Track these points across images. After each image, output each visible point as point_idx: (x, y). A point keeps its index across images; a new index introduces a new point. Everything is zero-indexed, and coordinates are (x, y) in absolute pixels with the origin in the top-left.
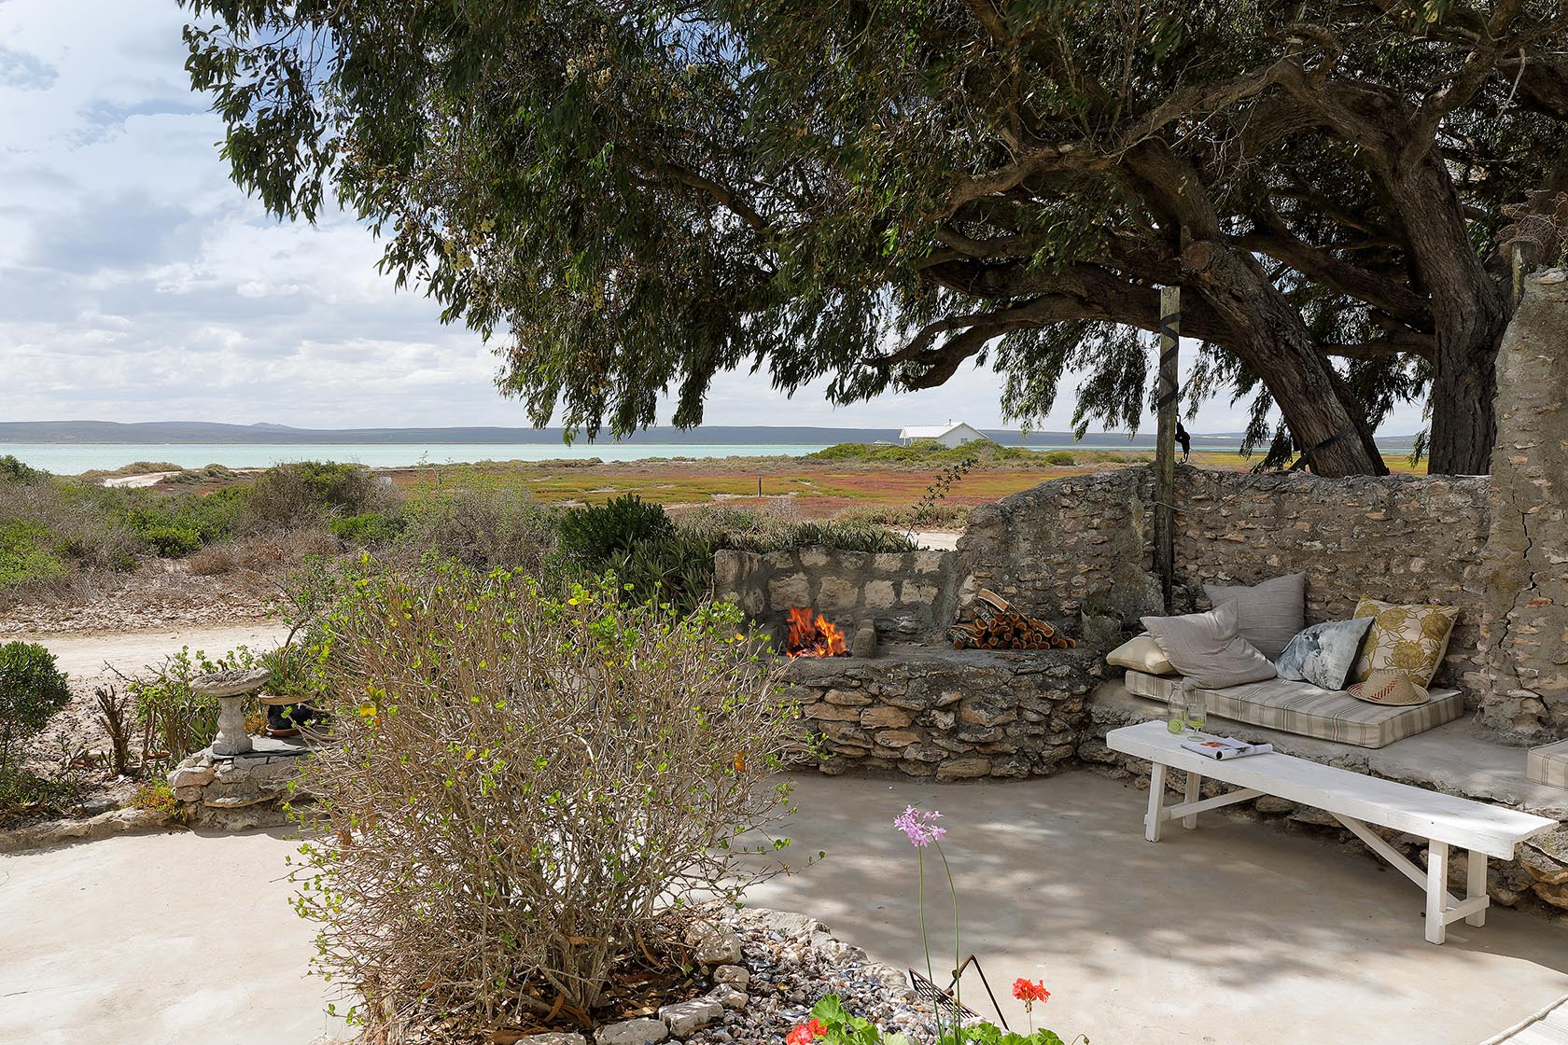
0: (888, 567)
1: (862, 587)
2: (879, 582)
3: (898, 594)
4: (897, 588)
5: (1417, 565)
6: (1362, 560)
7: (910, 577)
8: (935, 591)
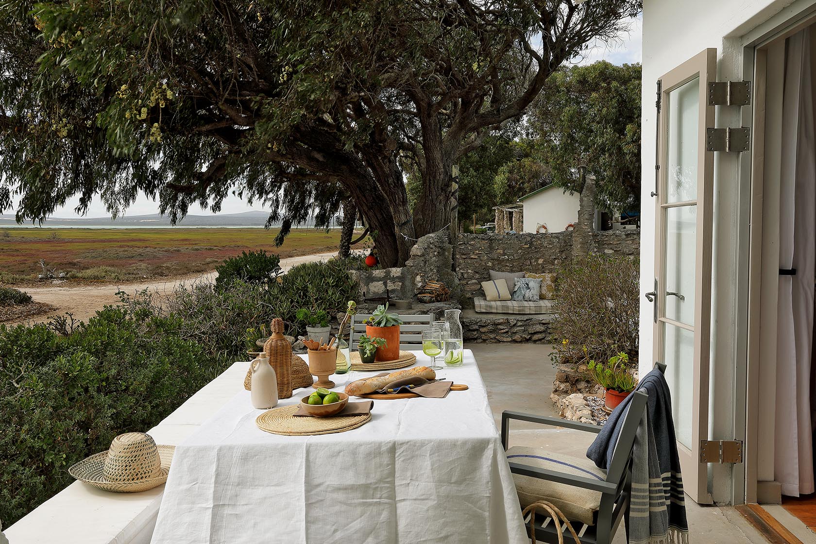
0: (379, 276)
1: (367, 286)
2: (376, 283)
3: (386, 287)
4: (385, 284)
5: (541, 261)
6: (522, 261)
7: (390, 279)
8: (401, 284)
